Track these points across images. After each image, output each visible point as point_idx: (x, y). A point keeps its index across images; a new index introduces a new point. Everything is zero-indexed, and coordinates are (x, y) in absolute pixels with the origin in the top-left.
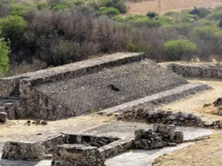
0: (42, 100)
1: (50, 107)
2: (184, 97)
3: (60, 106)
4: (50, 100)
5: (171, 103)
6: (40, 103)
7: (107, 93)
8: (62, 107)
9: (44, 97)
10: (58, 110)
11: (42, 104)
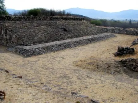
0: (4, 31)
1: (8, 37)
2: (105, 39)
3: (14, 36)
4: (8, 32)
5: (99, 41)
6: (2, 33)
7: (59, 31)
8: (15, 37)
9: (5, 29)
10: (13, 39)
11: (3, 34)
